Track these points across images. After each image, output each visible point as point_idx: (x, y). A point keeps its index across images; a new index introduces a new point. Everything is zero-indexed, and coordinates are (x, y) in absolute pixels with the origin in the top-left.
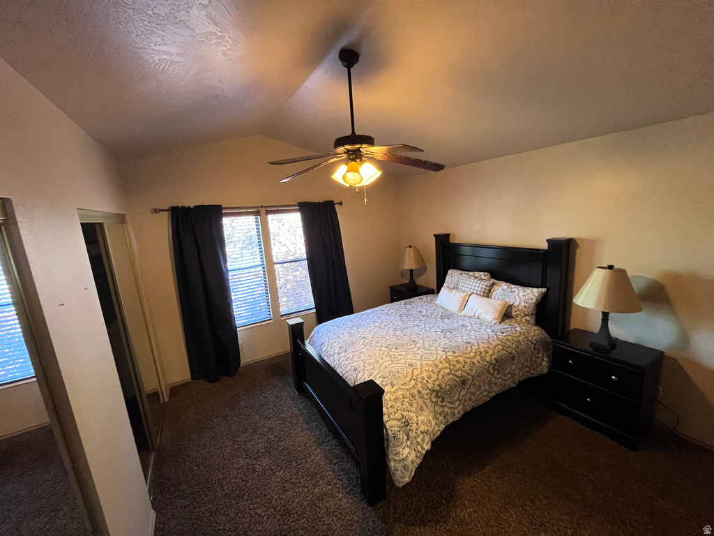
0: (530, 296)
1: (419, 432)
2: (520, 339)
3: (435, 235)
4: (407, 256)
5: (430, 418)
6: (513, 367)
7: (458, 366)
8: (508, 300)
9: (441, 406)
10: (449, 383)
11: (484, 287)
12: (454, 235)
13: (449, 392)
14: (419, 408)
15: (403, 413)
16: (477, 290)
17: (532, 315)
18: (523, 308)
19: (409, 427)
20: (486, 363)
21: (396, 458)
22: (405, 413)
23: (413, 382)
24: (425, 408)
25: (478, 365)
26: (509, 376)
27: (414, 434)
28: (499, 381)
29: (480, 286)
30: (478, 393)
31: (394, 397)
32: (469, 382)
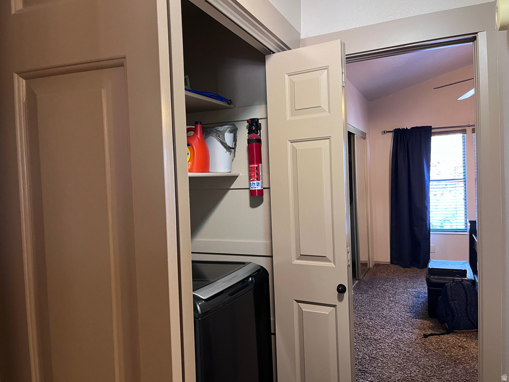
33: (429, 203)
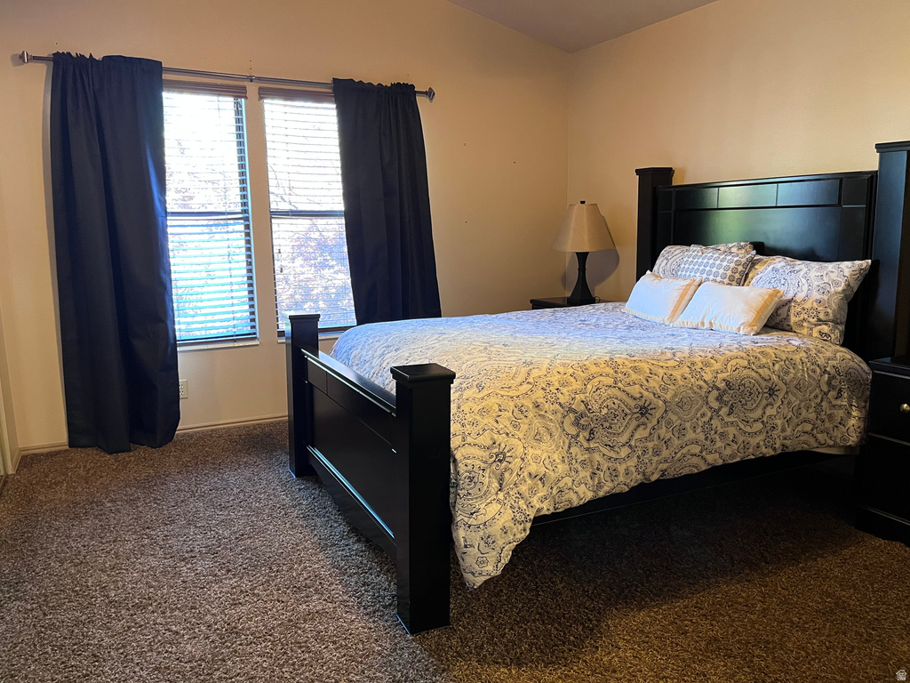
0: (834, 276)
1: (526, 474)
2: (797, 357)
3: (638, 172)
4: (573, 224)
5: (556, 456)
6: (769, 411)
7: (634, 376)
8: (782, 289)
9: (587, 449)
10: (609, 403)
11: (732, 265)
12: (683, 172)
13: (607, 422)
14: (533, 433)
15: (496, 436)
16: (716, 275)
17: (835, 322)
18: (815, 305)
19: (504, 464)
20: (702, 383)
21: (472, 521)
22: (500, 438)
23: (526, 387)
24: (546, 437)
25: (681, 383)
26: (759, 426)
27: (514, 478)
28: (732, 431)
29: (725, 264)
30: (676, 442)
31: (480, 407)
32: (658, 414)
33: (170, 273)
